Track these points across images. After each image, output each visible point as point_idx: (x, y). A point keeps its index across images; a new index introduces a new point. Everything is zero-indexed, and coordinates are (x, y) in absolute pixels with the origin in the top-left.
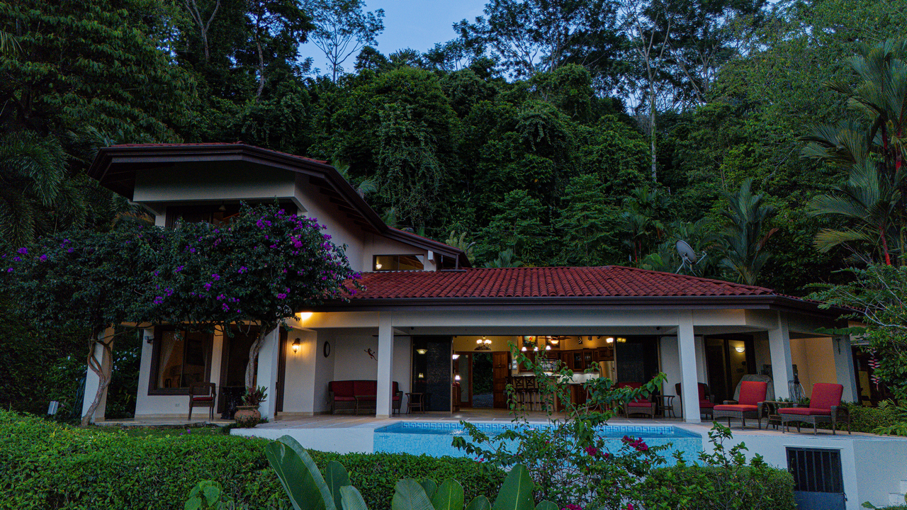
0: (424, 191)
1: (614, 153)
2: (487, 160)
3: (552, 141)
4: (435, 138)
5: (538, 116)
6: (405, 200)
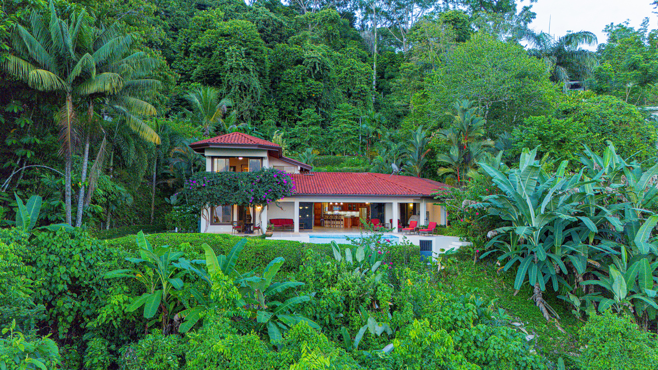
0: (252, 100)
1: (353, 74)
2: (285, 81)
3: (323, 71)
4: (258, 69)
5: (316, 58)
6: (240, 105)
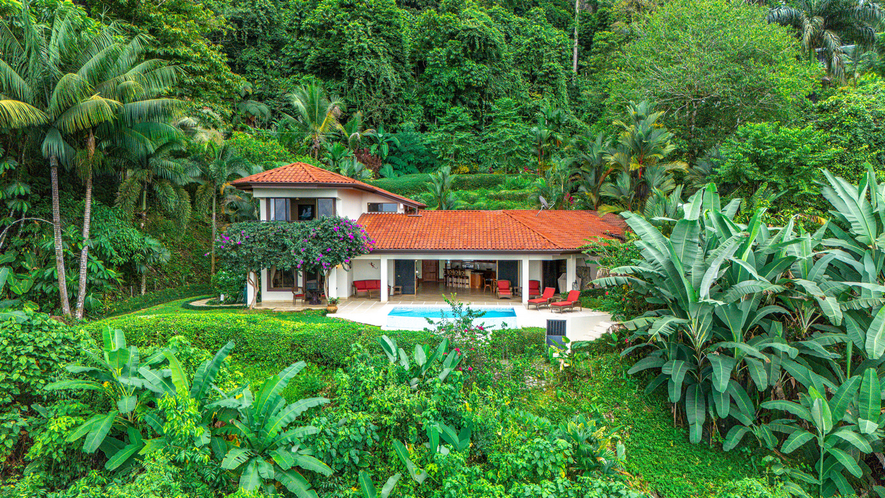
0: (383, 96)
1: (539, 47)
2: (432, 66)
3: (486, 49)
4: (391, 52)
5: (475, 29)
6: (368, 104)
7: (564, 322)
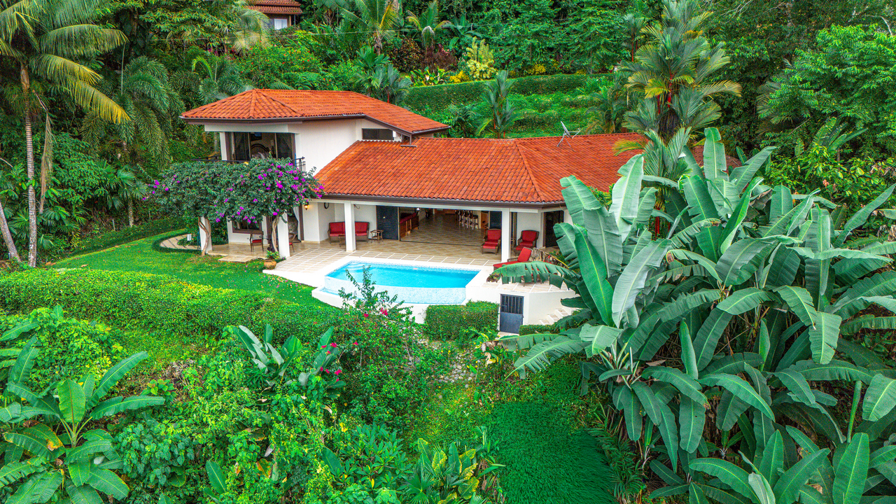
7: (521, 299)
